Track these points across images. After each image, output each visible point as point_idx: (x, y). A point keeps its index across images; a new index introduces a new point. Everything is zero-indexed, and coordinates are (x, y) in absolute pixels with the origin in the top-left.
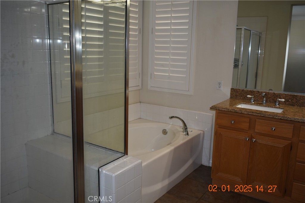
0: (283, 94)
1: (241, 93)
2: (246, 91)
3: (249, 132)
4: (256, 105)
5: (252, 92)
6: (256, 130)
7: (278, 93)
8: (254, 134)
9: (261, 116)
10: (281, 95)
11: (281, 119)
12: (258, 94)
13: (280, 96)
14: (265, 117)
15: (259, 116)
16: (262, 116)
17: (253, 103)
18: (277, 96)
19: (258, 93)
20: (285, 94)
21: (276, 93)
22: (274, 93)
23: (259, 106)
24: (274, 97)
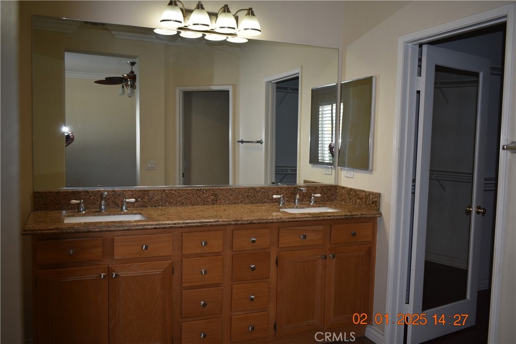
0: (128, 190)
1: (55, 198)
2: (65, 194)
3: (102, 263)
4: (92, 215)
5: (76, 194)
6: (115, 256)
7: (121, 191)
8: (112, 264)
9: (124, 230)
10: (124, 192)
11: (155, 228)
12: (87, 197)
13: (123, 194)
14: (131, 230)
15: (121, 230)
16: (126, 230)
17: (84, 212)
18: (119, 195)
19: (86, 194)
20: (131, 191)
21: (118, 191)
22: (114, 191)
23: (98, 215)
24: (115, 197)
